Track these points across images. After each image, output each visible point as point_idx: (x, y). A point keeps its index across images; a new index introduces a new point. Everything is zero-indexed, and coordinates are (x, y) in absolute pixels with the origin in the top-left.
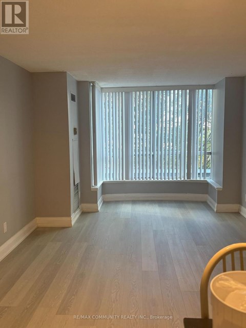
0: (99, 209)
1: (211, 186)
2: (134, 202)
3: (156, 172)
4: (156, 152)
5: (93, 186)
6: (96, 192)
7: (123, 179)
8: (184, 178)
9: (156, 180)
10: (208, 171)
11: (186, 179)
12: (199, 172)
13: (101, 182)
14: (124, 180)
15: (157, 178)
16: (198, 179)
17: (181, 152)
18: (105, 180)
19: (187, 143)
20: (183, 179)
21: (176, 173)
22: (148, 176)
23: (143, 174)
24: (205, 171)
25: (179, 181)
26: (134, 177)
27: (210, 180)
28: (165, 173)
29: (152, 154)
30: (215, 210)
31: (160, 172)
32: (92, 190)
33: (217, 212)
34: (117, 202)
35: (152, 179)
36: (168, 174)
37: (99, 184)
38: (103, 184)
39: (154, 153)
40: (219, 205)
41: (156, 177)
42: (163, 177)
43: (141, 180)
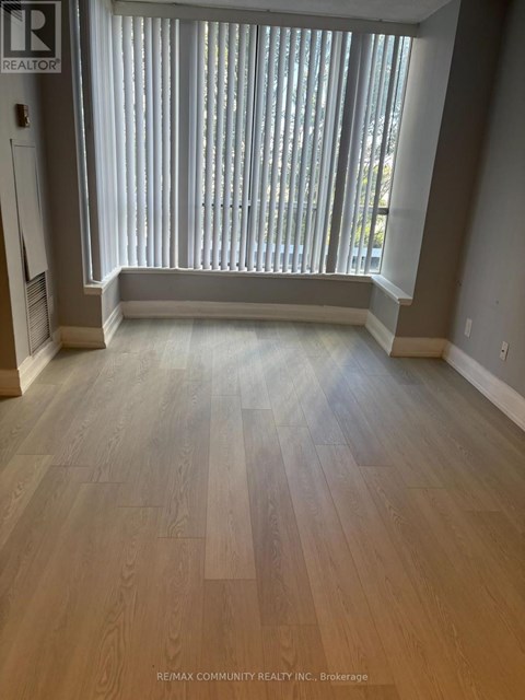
0: (107, 341)
1: (381, 291)
2: (200, 322)
3: (255, 249)
4: (258, 200)
5: (89, 282)
6: (96, 297)
7: (172, 265)
8: (320, 271)
9: (254, 270)
10: (376, 253)
11: (324, 272)
12: (355, 254)
13: (116, 271)
14: (177, 267)
15: (257, 267)
16: (352, 273)
17: (318, 204)
18: (126, 266)
19: (335, 175)
20: (316, 272)
21: (303, 256)
22: (236, 261)
23: (222, 252)
24: (369, 252)
25: (306, 275)
26: (200, 260)
27: (379, 276)
28: (275, 254)
29: (248, 204)
30: (389, 350)
31: (264, 250)
32: (86, 293)
33: (392, 356)
34: (157, 321)
35: (245, 270)
36: (284, 255)
37: (109, 276)
38: (122, 276)
39: (252, 202)
40: (400, 339)
41: (253, 263)
42: (271, 265)
43: (219, 269)
